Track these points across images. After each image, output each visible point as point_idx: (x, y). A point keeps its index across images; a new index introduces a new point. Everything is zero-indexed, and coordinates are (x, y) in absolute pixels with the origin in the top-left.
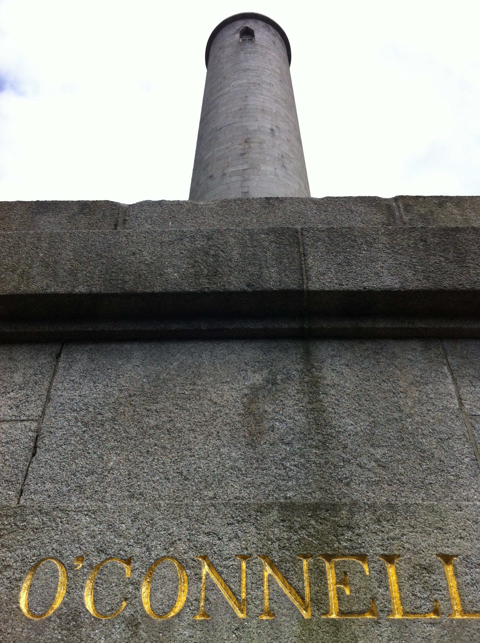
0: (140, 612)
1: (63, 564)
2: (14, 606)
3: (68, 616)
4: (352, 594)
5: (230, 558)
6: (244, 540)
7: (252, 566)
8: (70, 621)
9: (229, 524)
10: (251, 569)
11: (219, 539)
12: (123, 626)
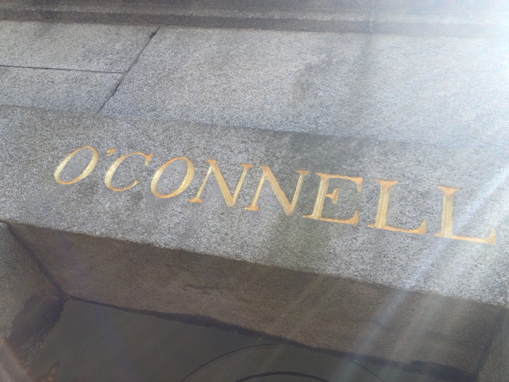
0: (146, 191)
1: (98, 152)
2: (50, 174)
3: (88, 185)
4: (338, 204)
5: (235, 165)
6: (252, 154)
7: (253, 172)
8: (88, 188)
9: (243, 142)
10: (251, 174)
11: (231, 151)
12: (128, 198)
